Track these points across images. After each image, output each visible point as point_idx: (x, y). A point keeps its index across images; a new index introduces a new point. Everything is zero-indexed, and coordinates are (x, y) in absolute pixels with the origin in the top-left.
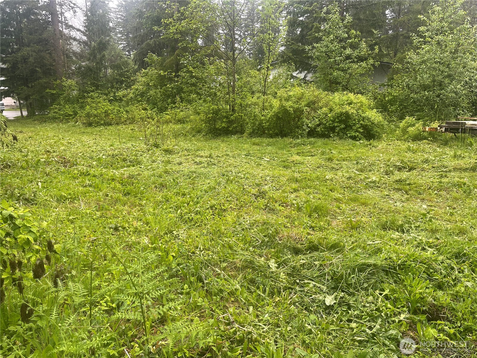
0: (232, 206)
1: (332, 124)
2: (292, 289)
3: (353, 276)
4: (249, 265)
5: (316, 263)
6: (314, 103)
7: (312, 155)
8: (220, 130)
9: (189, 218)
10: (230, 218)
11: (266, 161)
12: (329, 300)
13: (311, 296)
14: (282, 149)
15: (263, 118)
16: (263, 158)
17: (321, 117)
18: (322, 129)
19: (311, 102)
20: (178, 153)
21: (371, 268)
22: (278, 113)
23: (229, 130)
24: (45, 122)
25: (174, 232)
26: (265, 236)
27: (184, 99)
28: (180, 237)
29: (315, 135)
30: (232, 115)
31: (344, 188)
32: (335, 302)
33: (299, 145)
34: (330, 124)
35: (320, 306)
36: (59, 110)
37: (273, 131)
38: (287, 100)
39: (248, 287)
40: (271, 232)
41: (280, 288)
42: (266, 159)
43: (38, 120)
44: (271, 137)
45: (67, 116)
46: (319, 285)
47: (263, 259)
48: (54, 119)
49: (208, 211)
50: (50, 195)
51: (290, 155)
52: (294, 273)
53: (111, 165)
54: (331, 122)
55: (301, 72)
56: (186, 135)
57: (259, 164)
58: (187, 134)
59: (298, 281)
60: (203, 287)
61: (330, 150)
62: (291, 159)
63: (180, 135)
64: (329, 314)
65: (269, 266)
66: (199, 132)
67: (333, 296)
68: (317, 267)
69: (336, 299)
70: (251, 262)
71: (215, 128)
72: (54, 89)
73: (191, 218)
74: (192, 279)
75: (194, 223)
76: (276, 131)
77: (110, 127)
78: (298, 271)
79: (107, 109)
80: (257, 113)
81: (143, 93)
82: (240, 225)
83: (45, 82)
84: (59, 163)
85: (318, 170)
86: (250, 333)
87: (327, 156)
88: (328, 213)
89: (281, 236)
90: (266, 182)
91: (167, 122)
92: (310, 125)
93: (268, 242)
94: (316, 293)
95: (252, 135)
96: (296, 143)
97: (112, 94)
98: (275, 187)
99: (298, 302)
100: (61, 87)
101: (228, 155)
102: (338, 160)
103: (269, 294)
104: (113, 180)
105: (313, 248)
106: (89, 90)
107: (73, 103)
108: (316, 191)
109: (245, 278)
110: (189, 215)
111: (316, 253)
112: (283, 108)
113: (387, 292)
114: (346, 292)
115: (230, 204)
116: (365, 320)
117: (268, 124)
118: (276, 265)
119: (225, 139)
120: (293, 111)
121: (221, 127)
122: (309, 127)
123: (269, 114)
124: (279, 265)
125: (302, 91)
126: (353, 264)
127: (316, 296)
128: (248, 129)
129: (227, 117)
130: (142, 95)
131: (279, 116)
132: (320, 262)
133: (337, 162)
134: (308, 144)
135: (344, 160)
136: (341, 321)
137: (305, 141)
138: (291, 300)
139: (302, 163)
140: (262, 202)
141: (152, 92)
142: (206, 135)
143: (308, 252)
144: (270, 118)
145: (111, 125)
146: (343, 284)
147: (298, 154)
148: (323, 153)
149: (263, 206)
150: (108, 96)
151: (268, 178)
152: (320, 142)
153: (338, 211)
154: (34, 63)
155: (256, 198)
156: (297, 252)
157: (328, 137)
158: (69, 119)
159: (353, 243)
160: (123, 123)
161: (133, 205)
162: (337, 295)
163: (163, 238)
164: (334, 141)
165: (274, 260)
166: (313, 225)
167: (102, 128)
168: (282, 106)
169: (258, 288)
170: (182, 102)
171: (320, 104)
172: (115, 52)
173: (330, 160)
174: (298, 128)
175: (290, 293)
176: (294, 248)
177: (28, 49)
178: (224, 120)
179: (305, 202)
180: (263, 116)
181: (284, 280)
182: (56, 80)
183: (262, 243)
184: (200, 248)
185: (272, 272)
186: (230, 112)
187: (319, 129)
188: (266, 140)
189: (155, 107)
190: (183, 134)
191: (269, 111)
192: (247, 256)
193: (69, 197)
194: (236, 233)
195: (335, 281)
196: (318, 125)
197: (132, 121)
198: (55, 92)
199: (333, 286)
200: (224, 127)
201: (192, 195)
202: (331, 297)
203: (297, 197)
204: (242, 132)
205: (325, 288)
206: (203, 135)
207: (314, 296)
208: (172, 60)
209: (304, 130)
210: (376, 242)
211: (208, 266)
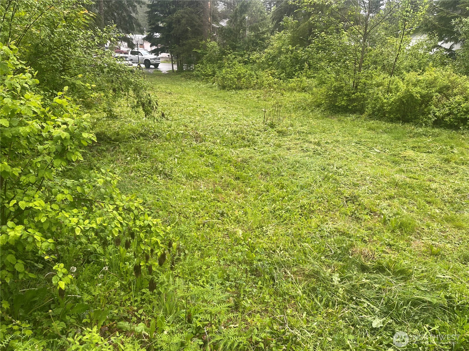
0: (321, 208)
1: (464, 115)
2: (346, 305)
3: (406, 307)
4: (315, 274)
5: (376, 285)
6: (447, 88)
7: (428, 152)
8: (339, 107)
9: (279, 215)
10: (314, 221)
11: (375, 152)
12: (377, 323)
13: (361, 315)
14: (399, 139)
15: (385, 101)
16: (373, 149)
17: (452, 106)
18: (452, 120)
19: (445, 87)
20: (291, 135)
21: (426, 304)
22: (403, 97)
23: (348, 108)
24: (190, 79)
25: (264, 227)
26: (339, 248)
27: (312, 66)
28: (268, 233)
29: (442, 125)
30: (354, 93)
31: (446, 202)
32: (382, 325)
33: (419, 135)
34: (462, 115)
35: (367, 326)
36: (202, 69)
37: (394, 115)
38: (415, 85)
39: (309, 294)
40: (345, 245)
41: (336, 301)
42: (376, 150)
43: (184, 76)
44: (392, 121)
45: (207, 76)
46: (372, 306)
47: (330, 270)
48: (197, 77)
49: (297, 210)
50: (182, 172)
51: (403, 149)
52: (352, 290)
53: (231, 144)
54: (463, 113)
55: (447, 42)
56: (305, 108)
57: (366, 156)
58: (307, 108)
59: (354, 298)
60: (274, 285)
61: (452, 148)
62: (404, 154)
63: (299, 107)
64: (373, 334)
65: (332, 279)
66: (319, 106)
67: (382, 320)
68: (377, 289)
69: (383, 323)
70: (318, 273)
71: (334, 105)
72: (200, 49)
73: (281, 215)
74: (267, 277)
75: (283, 220)
76: (399, 115)
77: (240, 92)
78: (357, 289)
79: (240, 72)
80: (380, 95)
81: (275, 56)
82: (320, 231)
83: (193, 43)
84: (192, 137)
85: (430, 170)
86: (296, 336)
87: (445, 156)
88: (413, 231)
89: (354, 249)
90: (365, 181)
91: (292, 89)
92: (437, 114)
93: (340, 254)
94: (367, 313)
95: (372, 116)
96: (417, 133)
97: (247, 56)
98: (371, 190)
99: (348, 317)
100: (205, 47)
101: (337, 141)
102: (456, 163)
103: (324, 304)
104: (230, 162)
105: (381, 269)
106: (227, 53)
107: (213, 63)
108: (413, 201)
109: (308, 286)
110: (280, 212)
111: (381, 275)
112: (409, 93)
113: (436, 328)
114: (394, 320)
115: (320, 205)
116: (403, 349)
117: (389, 108)
118: (339, 280)
119: (342, 118)
120: (421, 97)
121: (340, 105)
122: (436, 116)
123: (393, 98)
124: (342, 280)
125: (436, 75)
126: (408, 297)
127: (365, 316)
128: (368, 110)
129: (348, 95)
130: (274, 58)
131: (403, 102)
132: (380, 286)
133: (454, 165)
134: (430, 135)
135: (463, 164)
136: (381, 343)
137: (427, 132)
138: (342, 314)
139: (414, 161)
140: (351, 207)
141: (282, 57)
142: (325, 110)
143: (375, 272)
144: (392, 102)
145: (241, 89)
146: (393, 312)
147: (413, 148)
148: (441, 152)
149: (351, 212)
150: (243, 58)
151: (368, 178)
152: (445, 134)
153: (426, 230)
154: (186, 24)
155: (346, 202)
156: (364, 269)
157: (457, 128)
158: (208, 79)
159: (422, 272)
160: (252, 87)
161: (240, 192)
162: (385, 321)
163: (255, 232)
164: (463, 134)
165: (338, 275)
166: (392, 242)
167: (234, 92)
168: (408, 91)
169: (316, 297)
170: (309, 69)
171: (455, 91)
172: (256, 7)
173: (447, 161)
174: (423, 114)
175: (344, 307)
176: (362, 265)
177: (182, 11)
178: (345, 98)
179: (395, 215)
180: (385, 99)
181: (340, 295)
182: (201, 40)
183: (334, 253)
184: (280, 248)
185: (333, 286)
186: (352, 90)
187: (447, 119)
188: (385, 125)
189: (283, 72)
190: (303, 107)
191: (394, 94)
192: (317, 265)
193: (195, 175)
194: (314, 239)
195: (388, 307)
196: (448, 115)
197: (260, 86)
198: (199, 51)
199: (385, 311)
200: (344, 105)
201: (289, 189)
202: (380, 320)
203: (389, 206)
204: (362, 112)
205: (377, 310)
206: (322, 111)
207: (364, 315)
208: (306, 25)
209: (430, 119)
210: (446, 277)
211: (283, 267)
